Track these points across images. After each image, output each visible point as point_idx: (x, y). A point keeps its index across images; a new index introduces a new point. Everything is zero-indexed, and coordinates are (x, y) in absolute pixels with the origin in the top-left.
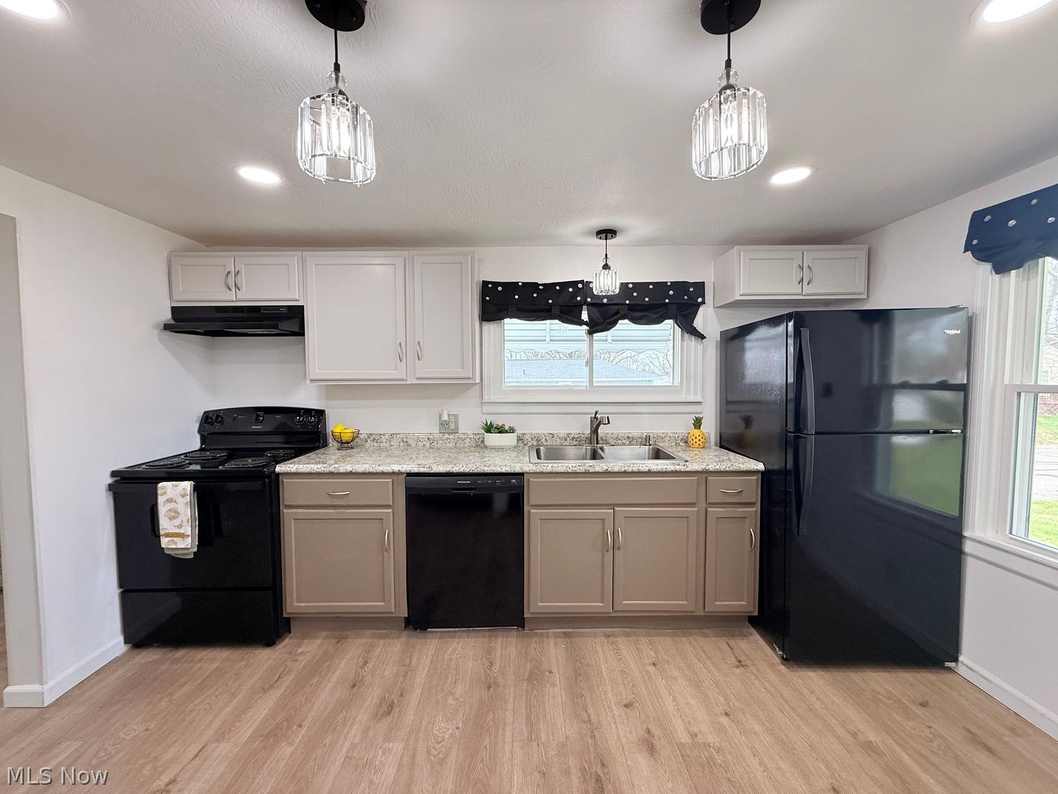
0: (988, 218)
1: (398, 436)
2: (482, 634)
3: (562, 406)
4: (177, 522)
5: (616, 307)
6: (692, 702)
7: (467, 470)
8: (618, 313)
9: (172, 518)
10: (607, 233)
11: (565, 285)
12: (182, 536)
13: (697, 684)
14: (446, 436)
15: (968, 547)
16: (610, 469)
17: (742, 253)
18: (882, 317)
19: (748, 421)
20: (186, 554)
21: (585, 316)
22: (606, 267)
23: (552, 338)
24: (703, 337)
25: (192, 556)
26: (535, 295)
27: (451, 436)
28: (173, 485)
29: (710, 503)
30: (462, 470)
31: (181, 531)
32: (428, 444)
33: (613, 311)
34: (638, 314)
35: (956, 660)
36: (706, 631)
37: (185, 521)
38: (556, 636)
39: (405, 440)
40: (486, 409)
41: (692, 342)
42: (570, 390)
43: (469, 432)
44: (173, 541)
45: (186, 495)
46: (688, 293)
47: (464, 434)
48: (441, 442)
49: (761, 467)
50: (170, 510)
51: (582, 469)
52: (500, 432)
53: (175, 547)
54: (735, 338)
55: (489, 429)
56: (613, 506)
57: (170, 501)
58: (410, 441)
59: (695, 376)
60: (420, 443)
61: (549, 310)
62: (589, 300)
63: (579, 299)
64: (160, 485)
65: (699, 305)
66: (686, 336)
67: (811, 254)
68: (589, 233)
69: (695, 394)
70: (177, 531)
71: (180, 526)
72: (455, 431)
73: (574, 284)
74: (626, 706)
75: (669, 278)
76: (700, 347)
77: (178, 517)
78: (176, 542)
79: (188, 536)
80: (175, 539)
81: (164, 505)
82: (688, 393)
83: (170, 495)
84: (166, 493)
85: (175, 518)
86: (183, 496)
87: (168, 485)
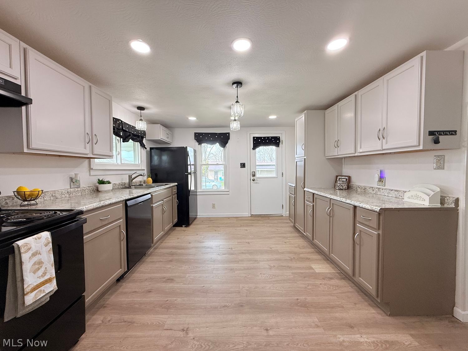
0: (196, 135)
1: (50, 193)
4: (40, 273)
8: (130, 135)
9: (34, 272)
10: (141, 108)
12: (49, 281)
14: (76, 189)
15: (198, 193)
17: (161, 127)
21: (121, 134)
22: (141, 120)
24: (146, 149)
25: (49, 299)
27: (78, 189)
28: (36, 239)
29: (173, 195)
31: (46, 277)
33: (128, 134)
37: (49, 267)
39: (54, 195)
40: (93, 173)
42: (115, 165)
43: (86, 186)
44: (41, 291)
45: (49, 243)
46: (142, 133)
47: (84, 187)
48: (74, 193)
50: (34, 264)
52: (108, 183)
53: (44, 294)
55: (102, 182)
56: (163, 200)
57: (35, 254)
58: (57, 195)
59: (143, 161)
60: (63, 196)
62: (124, 128)
63: (121, 127)
65: (144, 137)
66: (141, 147)
67: (168, 131)
70: (42, 280)
71: (45, 274)
72: (79, 187)
73: (119, 120)
76: (145, 151)
77: (41, 267)
78: (44, 290)
79: (54, 278)
80: (42, 288)
81: (29, 261)
82: (142, 167)
83: (34, 249)
84: (30, 248)
85: (39, 269)
86: (46, 245)
87: (30, 240)
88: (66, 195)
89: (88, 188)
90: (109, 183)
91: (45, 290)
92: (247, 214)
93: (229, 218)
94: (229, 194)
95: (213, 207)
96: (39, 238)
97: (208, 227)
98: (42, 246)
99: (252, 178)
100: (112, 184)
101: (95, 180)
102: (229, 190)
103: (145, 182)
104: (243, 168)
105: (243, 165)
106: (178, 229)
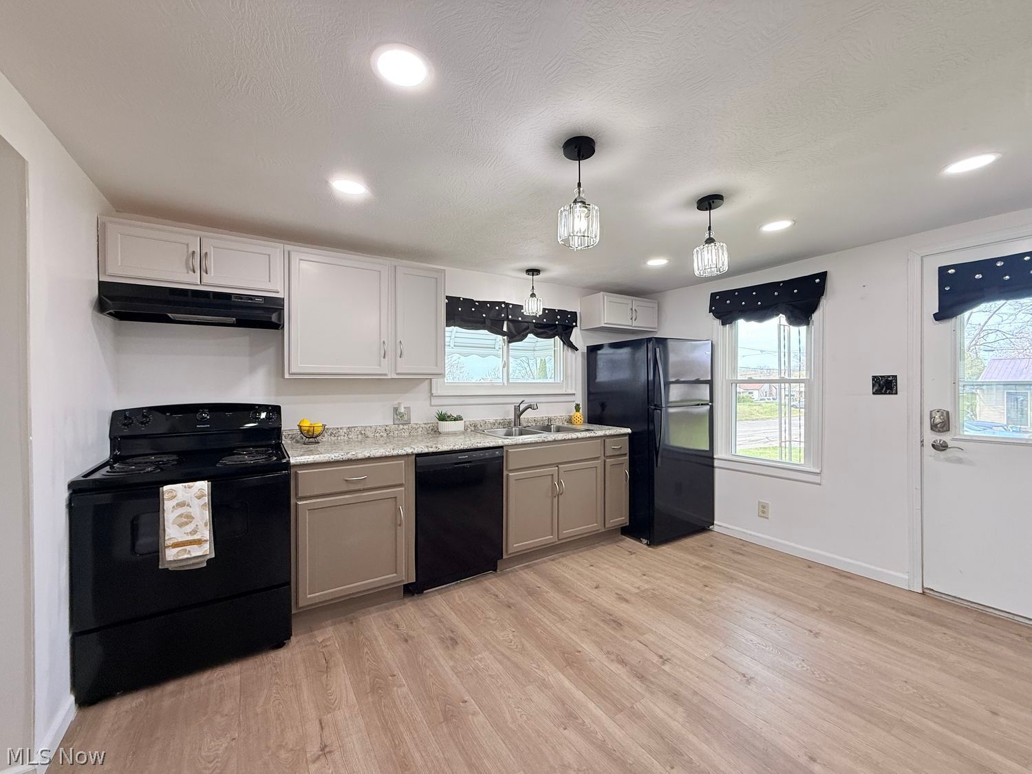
0: (718, 297)
1: (356, 429)
2: (469, 583)
3: (491, 398)
4: (189, 528)
5: (527, 324)
6: (625, 575)
7: (466, 447)
8: (528, 328)
9: (181, 525)
10: (533, 271)
11: (494, 304)
12: (199, 542)
13: (620, 567)
14: (401, 426)
15: (716, 463)
16: (556, 439)
17: (605, 297)
18: (662, 342)
19: (603, 406)
20: (198, 563)
21: (505, 329)
22: (533, 295)
23: (456, 344)
24: (577, 349)
25: (205, 565)
26: (473, 309)
27: (406, 427)
28: (185, 487)
29: (607, 456)
30: (462, 447)
31: (196, 537)
32: (385, 435)
33: (524, 327)
34: (540, 330)
35: (713, 524)
36: (602, 543)
37: (201, 524)
38: (521, 569)
39: (363, 432)
40: (434, 401)
41: (570, 352)
42: (493, 386)
43: (419, 423)
44: (186, 550)
45: (203, 496)
46: (567, 318)
47: (416, 424)
48: (397, 432)
49: (629, 431)
50: (181, 516)
51: (541, 440)
52: (450, 420)
53: (189, 556)
54: (593, 350)
55: (443, 418)
56: (557, 465)
57: (182, 505)
58: (368, 433)
59: (571, 376)
60: (377, 434)
61: (484, 322)
62: (510, 317)
63: (503, 315)
64: (166, 488)
65: (573, 327)
66: (566, 347)
67: (636, 302)
68: (521, 270)
69: (571, 389)
70: (190, 538)
71: (194, 532)
72: (408, 422)
73: (499, 303)
74: (596, 588)
75: (557, 308)
76: (574, 356)
77: (191, 522)
78: (189, 551)
79: (206, 541)
80: (188, 548)
81: (172, 511)
82: (567, 387)
83: (180, 498)
84: (175, 496)
85: (187, 524)
86: (199, 498)
87: (178, 487)
88: (381, 434)
89: (423, 426)
90: (458, 419)
91: (191, 551)
92: (901, 576)
93: (810, 565)
94: (820, 484)
95: (762, 515)
96: (190, 487)
97: (704, 567)
98: (191, 497)
99: (931, 437)
100: (463, 421)
101: (434, 412)
102: (818, 471)
103: (570, 420)
104: (885, 393)
105: (885, 385)
106: (629, 542)
